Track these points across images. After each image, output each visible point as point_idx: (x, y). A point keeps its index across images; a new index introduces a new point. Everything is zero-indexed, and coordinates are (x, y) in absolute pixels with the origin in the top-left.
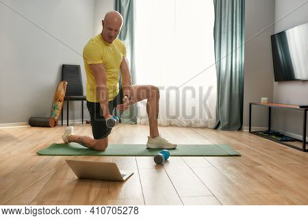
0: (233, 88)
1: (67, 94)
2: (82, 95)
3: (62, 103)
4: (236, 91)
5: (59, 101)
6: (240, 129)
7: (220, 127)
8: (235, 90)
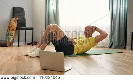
0: (121, 24)
1: (18, 26)
2: (25, 26)
3: (14, 32)
4: (122, 26)
5: (12, 30)
6: (125, 48)
7: (113, 47)
8: (122, 24)
